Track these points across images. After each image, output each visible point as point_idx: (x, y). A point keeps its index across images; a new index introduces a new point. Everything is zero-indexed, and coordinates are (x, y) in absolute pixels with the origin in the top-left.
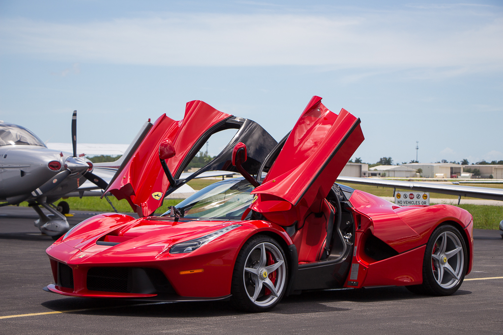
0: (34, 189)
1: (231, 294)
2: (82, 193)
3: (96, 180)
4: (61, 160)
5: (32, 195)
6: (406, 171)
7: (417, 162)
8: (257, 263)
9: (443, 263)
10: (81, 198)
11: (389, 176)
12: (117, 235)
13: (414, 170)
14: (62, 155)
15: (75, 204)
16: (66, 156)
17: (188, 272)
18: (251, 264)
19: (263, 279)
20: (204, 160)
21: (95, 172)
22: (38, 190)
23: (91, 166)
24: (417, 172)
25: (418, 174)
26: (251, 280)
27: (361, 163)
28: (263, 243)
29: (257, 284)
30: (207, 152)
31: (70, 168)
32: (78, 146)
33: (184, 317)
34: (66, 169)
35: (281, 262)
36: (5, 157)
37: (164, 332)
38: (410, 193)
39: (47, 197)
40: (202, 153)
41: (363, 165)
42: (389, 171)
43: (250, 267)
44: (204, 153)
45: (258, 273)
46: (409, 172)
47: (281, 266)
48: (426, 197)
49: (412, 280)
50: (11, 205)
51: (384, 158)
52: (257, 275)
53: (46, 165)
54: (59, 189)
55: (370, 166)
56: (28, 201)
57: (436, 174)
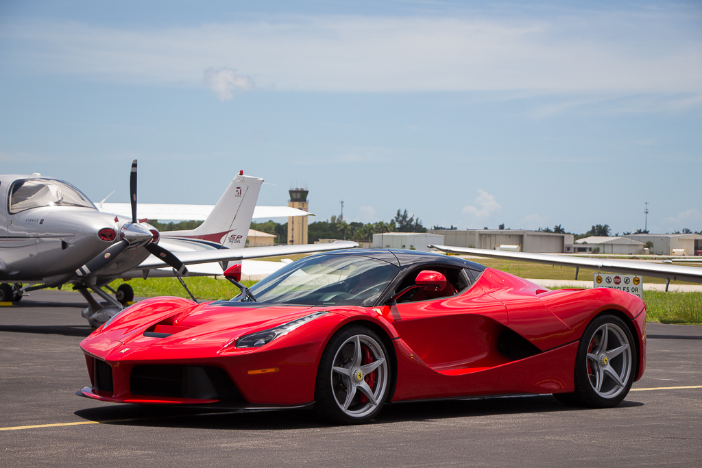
0: (79, 267)
1: (315, 400)
2: (147, 272)
3: (162, 254)
4: (115, 226)
5: (76, 274)
6: (629, 245)
7: (646, 232)
8: (350, 361)
9: (603, 365)
10: (145, 279)
11: (604, 253)
12: (172, 325)
13: (641, 243)
14: (116, 220)
15: (144, 289)
16: (123, 222)
17: (259, 372)
18: (342, 362)
19: (358, 382)
20: (338, 228)
21: (162, 244)
22: (84, 267)
23: (156, 236)
24: (645, 247)
25: (647, 249)
26: (342, 383)
27: (564, 233)
28: (358, 336)
29: (349, 388)
30: (341, 216)
31: (127, 237)
32: (139, 206)
33: (253, 429)
34: (123, 239)
35: (381, 361)
36: (41, 223)
37: (223, 445)
38: (615, 276)
39: (98, 278)
40: (335, 217)
41: (566, 236)
42: (603, 245)
43: (340, 366)
44: (337, 217)
45: (351, 374)
46: (634, 247)
47: (382, 366)
48: (638, 281)
49: (561, 387)
50: (49, 289)
51: (597, 226)
52: (349, 377)
53: (95, 234)
54: (114, 266)
55: (577, 237)
56: (73, 283)
57: (674, 250)
